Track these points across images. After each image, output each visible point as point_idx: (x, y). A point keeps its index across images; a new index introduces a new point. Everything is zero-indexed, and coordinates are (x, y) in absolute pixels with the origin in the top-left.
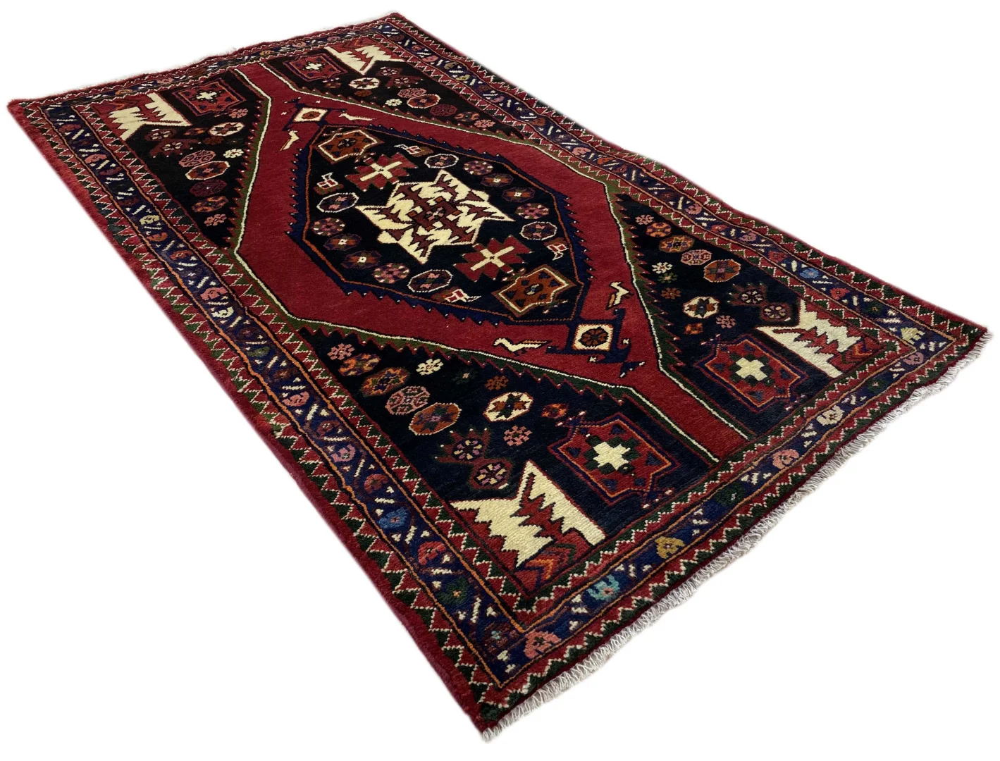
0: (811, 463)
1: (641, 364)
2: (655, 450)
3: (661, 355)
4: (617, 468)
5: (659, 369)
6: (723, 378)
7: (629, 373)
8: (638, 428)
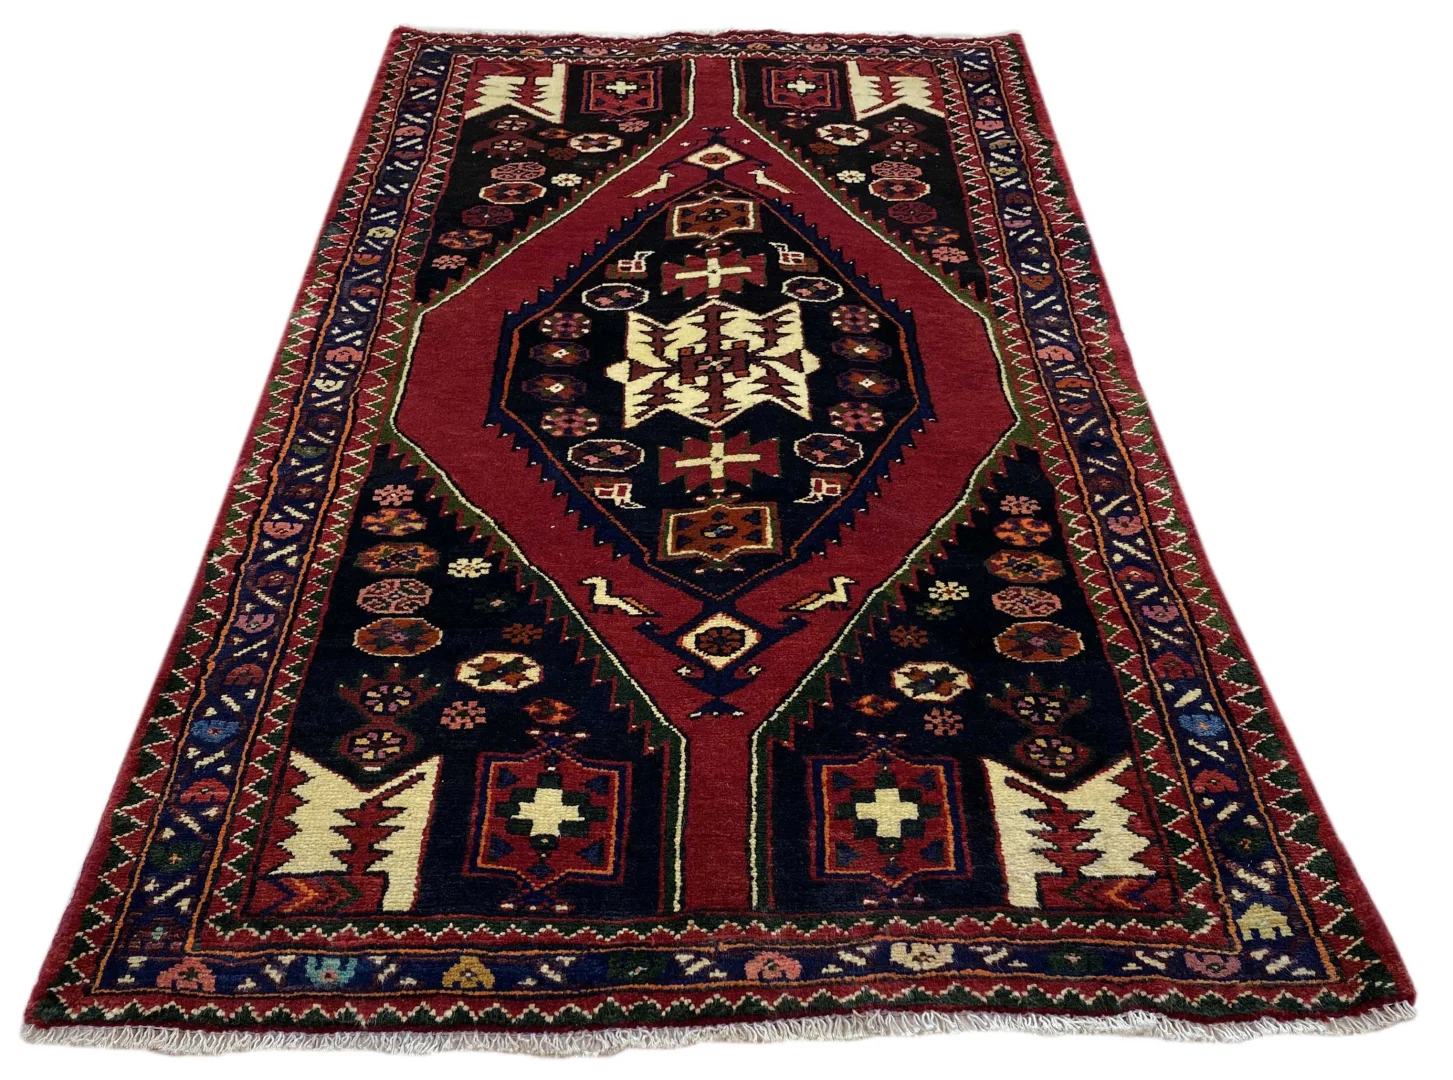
0: (800, 999)
1: (737, 713)
2: (613, 842)
3: (776, 716)
4: (533, 834)
5: (753, 734)
6: (826, 800)
7: (707, 717)
8: (629, 799)
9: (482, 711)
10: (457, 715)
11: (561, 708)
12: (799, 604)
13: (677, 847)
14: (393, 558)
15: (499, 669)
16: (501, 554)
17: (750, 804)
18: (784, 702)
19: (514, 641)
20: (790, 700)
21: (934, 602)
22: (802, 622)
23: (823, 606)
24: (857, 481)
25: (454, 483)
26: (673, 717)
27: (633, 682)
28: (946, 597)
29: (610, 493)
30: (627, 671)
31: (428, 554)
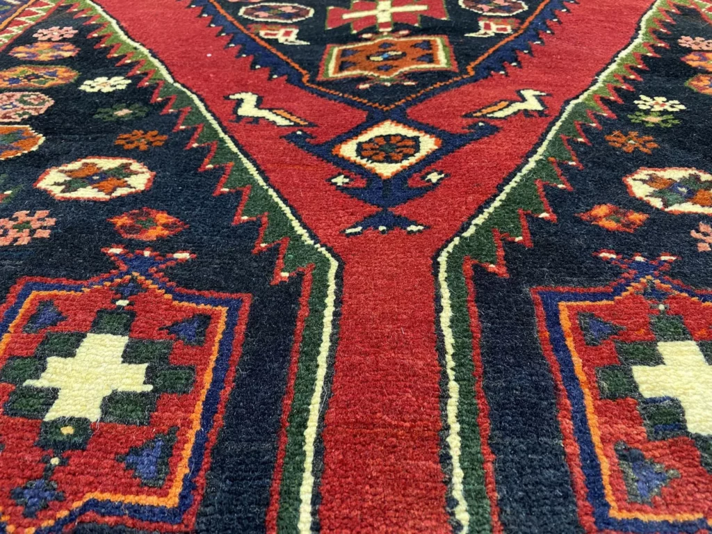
1: (413, 228)
2: (191, 435)
3: (471, 230)
4: (50, 416)
5: (438, 255)
6: (577, 361)
7: (370, 233)
8: (237, 352)
9: (52, 222)
10: (14, 227)
11: (163, 221)
12: (484, 111)
13: (309, 448)
14: (26, 77)
15: (96, 174)
16: (146, 74)
17: (444, 366)
18: (482, 212)
19: (126, 147)
20: (491, 210)
21: (647, 112)
22: (492, 128)
23: (515, 113)
24: (527, 24)
25: (121, 28)
26: (320, 233)
27: (271, 192)
28: (657, 108)
29: (275, 35)
30: (266, 180)
31: (66, 75)
